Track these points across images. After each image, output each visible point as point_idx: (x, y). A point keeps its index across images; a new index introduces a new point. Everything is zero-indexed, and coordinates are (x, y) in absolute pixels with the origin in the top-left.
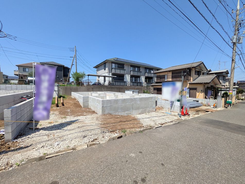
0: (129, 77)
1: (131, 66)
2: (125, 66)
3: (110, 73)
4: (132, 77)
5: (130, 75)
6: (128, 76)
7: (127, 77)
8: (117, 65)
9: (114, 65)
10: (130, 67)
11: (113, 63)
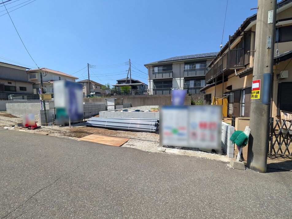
0: (182, 81)
1: (186, 63)
2: (174, 66)
3: (151, 80)
4: (187, 80)
5: (183, 78)
6: (180, 80)
7: (178, 81)
8: (161, 68)
9: (156, 69)
10: (183, 66)
11: (154, 66)
